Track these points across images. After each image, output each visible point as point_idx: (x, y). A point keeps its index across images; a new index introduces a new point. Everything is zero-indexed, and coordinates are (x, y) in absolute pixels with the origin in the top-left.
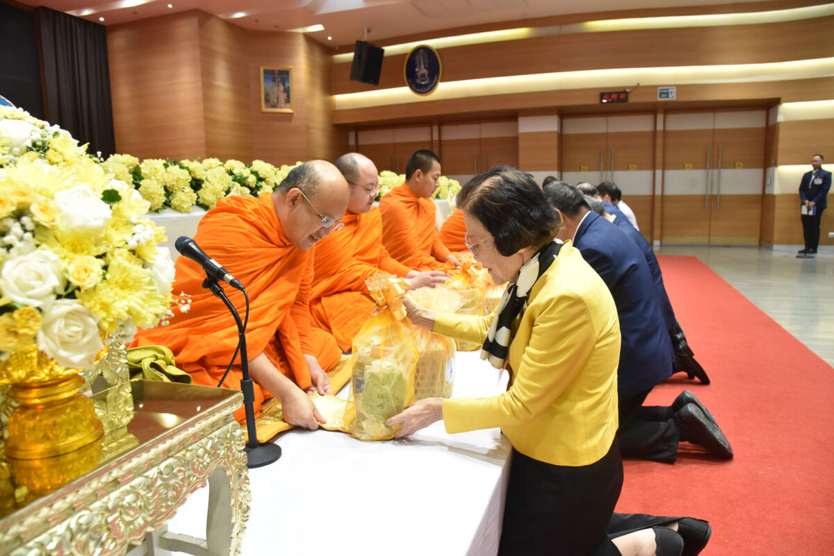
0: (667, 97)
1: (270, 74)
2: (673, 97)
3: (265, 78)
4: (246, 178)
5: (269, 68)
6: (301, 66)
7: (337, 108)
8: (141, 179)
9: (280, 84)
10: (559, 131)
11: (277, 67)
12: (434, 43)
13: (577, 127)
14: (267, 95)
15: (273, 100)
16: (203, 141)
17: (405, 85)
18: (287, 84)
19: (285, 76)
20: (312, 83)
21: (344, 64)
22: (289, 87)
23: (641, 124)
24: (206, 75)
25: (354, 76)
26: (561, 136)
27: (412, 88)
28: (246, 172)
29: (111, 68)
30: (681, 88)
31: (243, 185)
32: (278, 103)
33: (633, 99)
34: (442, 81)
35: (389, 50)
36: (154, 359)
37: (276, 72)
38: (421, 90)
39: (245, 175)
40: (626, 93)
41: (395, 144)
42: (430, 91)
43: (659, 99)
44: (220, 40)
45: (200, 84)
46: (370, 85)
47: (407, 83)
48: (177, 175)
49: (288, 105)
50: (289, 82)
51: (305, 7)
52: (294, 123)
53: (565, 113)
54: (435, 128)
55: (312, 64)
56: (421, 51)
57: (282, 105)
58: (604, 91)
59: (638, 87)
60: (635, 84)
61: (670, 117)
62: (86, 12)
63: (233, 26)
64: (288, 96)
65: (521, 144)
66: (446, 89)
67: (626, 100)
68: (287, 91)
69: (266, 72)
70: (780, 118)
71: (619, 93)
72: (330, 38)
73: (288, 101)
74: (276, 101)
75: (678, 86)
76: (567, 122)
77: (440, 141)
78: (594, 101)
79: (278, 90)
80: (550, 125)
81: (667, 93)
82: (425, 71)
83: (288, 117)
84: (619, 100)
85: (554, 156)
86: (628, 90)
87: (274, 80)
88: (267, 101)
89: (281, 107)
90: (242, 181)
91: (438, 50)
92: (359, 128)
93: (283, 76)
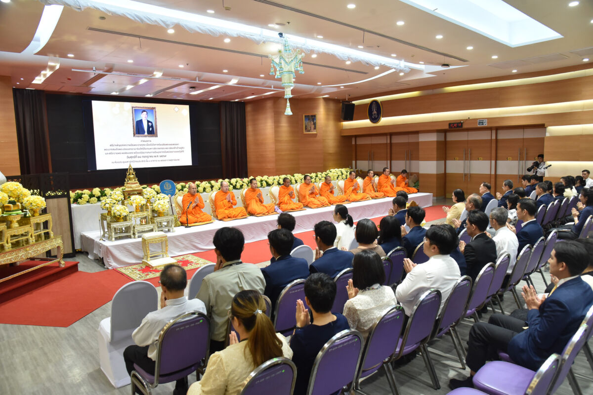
0: (483, 124)
1: (307, 117)
2: (486, 125)
3: (305, 119)
5: (306, 115)
6: (322, 113)
7: (344, 128)
9: (312, 121)
10: (443, 140)
11: (310, 114)
12: (379, 99)
14: (306, 126)
15: (309, 128)
16: (274, 149)
17: (368, 118)
18: (315, 121)
20: (327, 119)
23: (485, 136)
26: (445, 142)
27: (370, 120)
30: (490, 120)
32: (311, 129)
33: (465, 126)
34: (382, 117)
35: (356, 103)
38: (374, 121)
41: (371, 144)
42: (377, 121)
43: (479, 126)
45: (274, 127)
49: (315, 130)
52: (318, 138)
54: (388, 138)
55: (327, 110)
56: (374, 103)
58: (451, 122)
59: (467, 120)
60: (467, 118)
61: (500, 132)
62: (237, 100)
64: (315, 126)
65: (420, 147)
66: (384, 121)
67: (462, 125)
68: (315, 124)
69: (305, 116)
70: (548, 135)
71: (458, 123)
73: (315, 128)
75: (488, 119)
76: (448, 134)
77: (391, 143)
78: (447, 127)
79: (311, 124)
80: (433, 138)
81: (483, 123)
82: (376, 112)
83: (315, 135)
84: (457, 126)
85: (435, 153)
86: (462, 122)
87: (309, 120)
88: (306, 129)
89: (312, 131)
91: (381, 102)
92: (356, 137)
93: (313, 118)
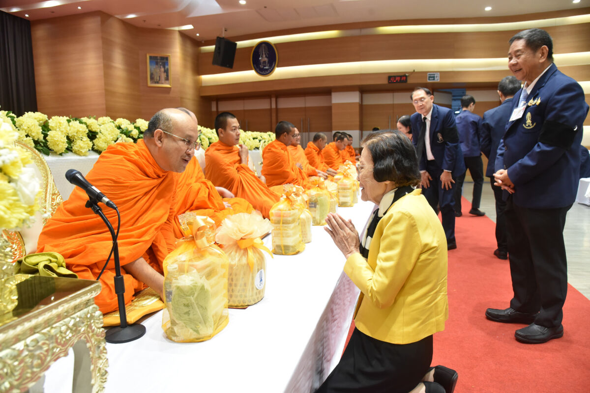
0: (434, 80)
1: (154, 59)
2: (438, 80)
3: (150, 62)
4: (131, 131)
5: (153, 55)
6: (177, 54)
7: (203, 85)
8: (49, 130)
9: (161, 67)
10: (360, 103)
11: (159, 55)
12: (272, 40)
13: (372, 100)
14: (152, 74)
15: (156, 78)
16: (104, 107)
17: (252, 69)
18: (166, 67)
19: (165, 61)
20: (185, 67)
21: (208, 54)
22: (168, 69)
24: (107, 60)
25: (215, 62)
26: (361, 106)
27: (257, 71)
28: (131, 127)
29: (34, 52)
30: (443, 74)
31: (128, 136)
32: (160, 80)
33: (410, 81)
34: (278, 67)
35: (240, 44)
36: (49, 262)
37: (159, 58)
38: (263, 73)
39: (130, 129)
40: (406, 76)
41: (244, 111)
42: (269, 73)
43: (428, 81)
44: (117, 34)
45: (102, 65)
46: (227, 69)
47: (253, 68)
48: (77, 128)
49: (167, 82)
50: (168, 65)
51: (179, 12)
52: (172, 95)
53: (364, 90)
54: (273, 100)
55: (184, 53)
56: (263, 45)
57: (163, 82)
58: (390, 75)
59: (414, 73)
60: (412, 71)
62: (14, 10)
63: (126, 24)
64: (167, 76)
65: (333, 111)
66: (280, 72)
67: (406, 81)
68: (167, 71)
69: (151, 57)
71: (401, 77)
72: (198, 35)
73: (167, 79)
74: (158, 78)
75: (441, 72)
76: (366, 96)
77: (277, 109)
78: (385, 81)
79: (160, 71)
80: (354, 98)
81: (434, 77)
82: (266, 59)
83: (168, 90)
84: (401, 81)
85: (356, 120)
86: (407, 75)
87: (157, 63)
88: (152, 78)
89: (162, 83)
90: (127, 134)
91: (275, 44)
92: (219, 99)
93: (164, 61)
